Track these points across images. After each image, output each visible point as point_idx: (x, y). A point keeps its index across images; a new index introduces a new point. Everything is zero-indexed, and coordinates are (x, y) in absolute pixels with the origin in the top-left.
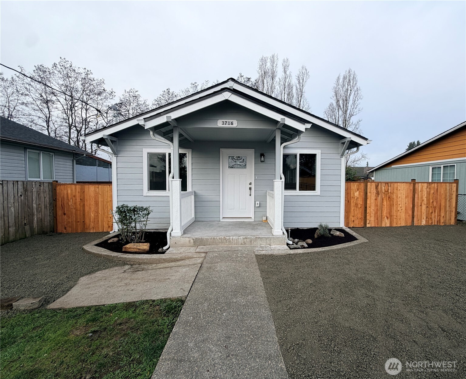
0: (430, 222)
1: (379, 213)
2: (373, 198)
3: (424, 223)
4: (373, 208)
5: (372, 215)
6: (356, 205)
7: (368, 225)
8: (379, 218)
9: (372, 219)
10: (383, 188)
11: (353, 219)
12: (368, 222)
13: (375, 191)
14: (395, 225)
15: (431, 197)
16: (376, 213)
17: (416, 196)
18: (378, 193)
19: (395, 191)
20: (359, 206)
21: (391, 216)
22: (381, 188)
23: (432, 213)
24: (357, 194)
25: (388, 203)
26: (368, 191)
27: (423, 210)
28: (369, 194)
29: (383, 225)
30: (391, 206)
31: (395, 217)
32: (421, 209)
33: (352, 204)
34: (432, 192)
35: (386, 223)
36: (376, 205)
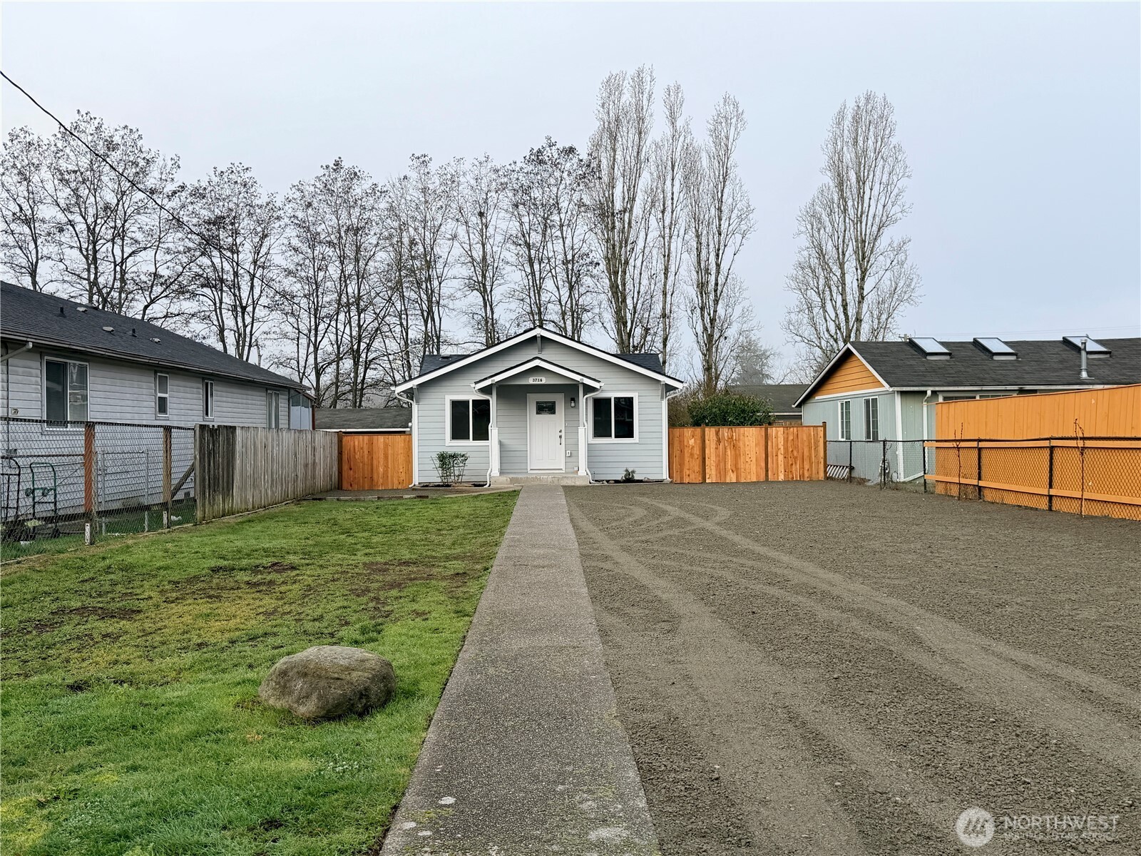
0: (790, 476)
1: (722, 465)
2: (713, 446)
3: (781, 477)
4: (713, 458)
5: (713, 468)
6: (692, 455)
7: (708, 481)
8: (721, 471)
9: (714, 472)
10: (726, 434)
11: (688, 473)
12: (707, 476)
13: (715, 438)
14: (743, 480)
15: (789, 445)
16: (718, 466)
17: (770, 444)
18: (719, 441)
19: (742, 437)
20: (696, 457)
21: (737, 469)
22: (723, 434)
23: (792, 464)
24: (692, 442)
25: (733, 452)
26: (707, 438)
27: (779, 462)
28: (707, 442)
29: (728, 481)
30: (737, 457)
31: (742, 470)
32: (777, 460)
33: (687, 455)
34: (791, 438)
35: (731, 478)
36: (717, 456)
